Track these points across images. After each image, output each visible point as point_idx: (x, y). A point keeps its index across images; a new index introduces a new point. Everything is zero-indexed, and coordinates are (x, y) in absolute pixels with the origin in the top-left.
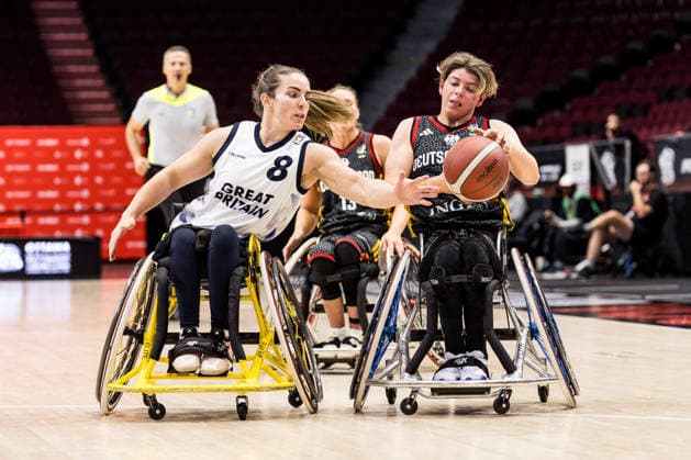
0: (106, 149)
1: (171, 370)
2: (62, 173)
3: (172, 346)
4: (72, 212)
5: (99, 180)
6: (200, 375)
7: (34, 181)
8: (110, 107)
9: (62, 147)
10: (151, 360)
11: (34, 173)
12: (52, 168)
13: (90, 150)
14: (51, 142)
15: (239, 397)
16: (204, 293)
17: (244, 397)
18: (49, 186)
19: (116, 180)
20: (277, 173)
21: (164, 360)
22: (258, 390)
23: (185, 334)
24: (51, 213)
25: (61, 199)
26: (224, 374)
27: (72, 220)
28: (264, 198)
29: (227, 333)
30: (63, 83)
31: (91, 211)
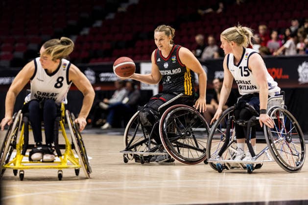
1: (30, 160)
3: (30, 150)
6: (43, 162)
10: (22, 156)
15: (59, 171)
16: (43, 128)
17: (61, 171)
20: (59, 85)
21: (27, 156)
22: (67, 168)
23: (37, 145)
26: (52, 162)
28: (55, 94)
29: (53, 145)
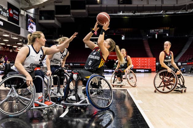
0: (152, 60)
2: (147, 62)
4: (148, 66)
5: (151, 63)
7: (144, 63)
8: (152, 56)
9: (147, 60)
11: (144, 62)
12: (146, 62)
13: (150, 60)
14: (146, 59)
18: (146, 64)
19: (153, 63)
24: (146, 66)
25: (147, 65)
27: (148, 67)
30: (147, 53)
31: (150, 66)
